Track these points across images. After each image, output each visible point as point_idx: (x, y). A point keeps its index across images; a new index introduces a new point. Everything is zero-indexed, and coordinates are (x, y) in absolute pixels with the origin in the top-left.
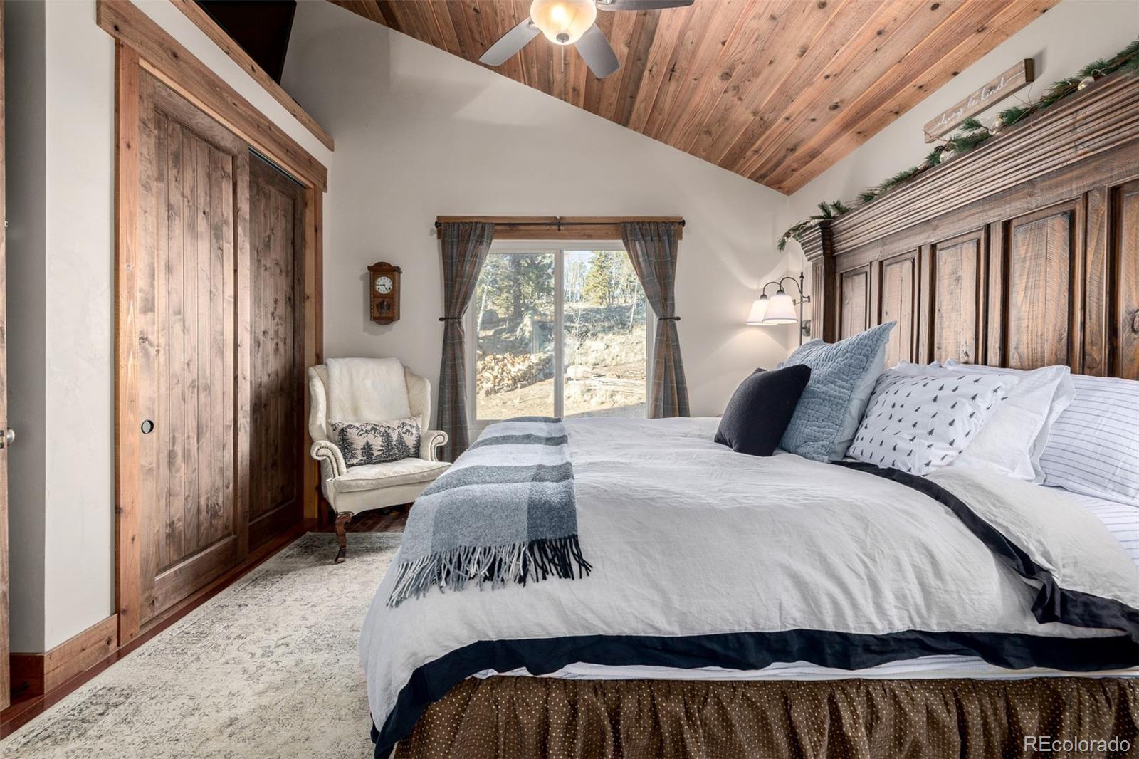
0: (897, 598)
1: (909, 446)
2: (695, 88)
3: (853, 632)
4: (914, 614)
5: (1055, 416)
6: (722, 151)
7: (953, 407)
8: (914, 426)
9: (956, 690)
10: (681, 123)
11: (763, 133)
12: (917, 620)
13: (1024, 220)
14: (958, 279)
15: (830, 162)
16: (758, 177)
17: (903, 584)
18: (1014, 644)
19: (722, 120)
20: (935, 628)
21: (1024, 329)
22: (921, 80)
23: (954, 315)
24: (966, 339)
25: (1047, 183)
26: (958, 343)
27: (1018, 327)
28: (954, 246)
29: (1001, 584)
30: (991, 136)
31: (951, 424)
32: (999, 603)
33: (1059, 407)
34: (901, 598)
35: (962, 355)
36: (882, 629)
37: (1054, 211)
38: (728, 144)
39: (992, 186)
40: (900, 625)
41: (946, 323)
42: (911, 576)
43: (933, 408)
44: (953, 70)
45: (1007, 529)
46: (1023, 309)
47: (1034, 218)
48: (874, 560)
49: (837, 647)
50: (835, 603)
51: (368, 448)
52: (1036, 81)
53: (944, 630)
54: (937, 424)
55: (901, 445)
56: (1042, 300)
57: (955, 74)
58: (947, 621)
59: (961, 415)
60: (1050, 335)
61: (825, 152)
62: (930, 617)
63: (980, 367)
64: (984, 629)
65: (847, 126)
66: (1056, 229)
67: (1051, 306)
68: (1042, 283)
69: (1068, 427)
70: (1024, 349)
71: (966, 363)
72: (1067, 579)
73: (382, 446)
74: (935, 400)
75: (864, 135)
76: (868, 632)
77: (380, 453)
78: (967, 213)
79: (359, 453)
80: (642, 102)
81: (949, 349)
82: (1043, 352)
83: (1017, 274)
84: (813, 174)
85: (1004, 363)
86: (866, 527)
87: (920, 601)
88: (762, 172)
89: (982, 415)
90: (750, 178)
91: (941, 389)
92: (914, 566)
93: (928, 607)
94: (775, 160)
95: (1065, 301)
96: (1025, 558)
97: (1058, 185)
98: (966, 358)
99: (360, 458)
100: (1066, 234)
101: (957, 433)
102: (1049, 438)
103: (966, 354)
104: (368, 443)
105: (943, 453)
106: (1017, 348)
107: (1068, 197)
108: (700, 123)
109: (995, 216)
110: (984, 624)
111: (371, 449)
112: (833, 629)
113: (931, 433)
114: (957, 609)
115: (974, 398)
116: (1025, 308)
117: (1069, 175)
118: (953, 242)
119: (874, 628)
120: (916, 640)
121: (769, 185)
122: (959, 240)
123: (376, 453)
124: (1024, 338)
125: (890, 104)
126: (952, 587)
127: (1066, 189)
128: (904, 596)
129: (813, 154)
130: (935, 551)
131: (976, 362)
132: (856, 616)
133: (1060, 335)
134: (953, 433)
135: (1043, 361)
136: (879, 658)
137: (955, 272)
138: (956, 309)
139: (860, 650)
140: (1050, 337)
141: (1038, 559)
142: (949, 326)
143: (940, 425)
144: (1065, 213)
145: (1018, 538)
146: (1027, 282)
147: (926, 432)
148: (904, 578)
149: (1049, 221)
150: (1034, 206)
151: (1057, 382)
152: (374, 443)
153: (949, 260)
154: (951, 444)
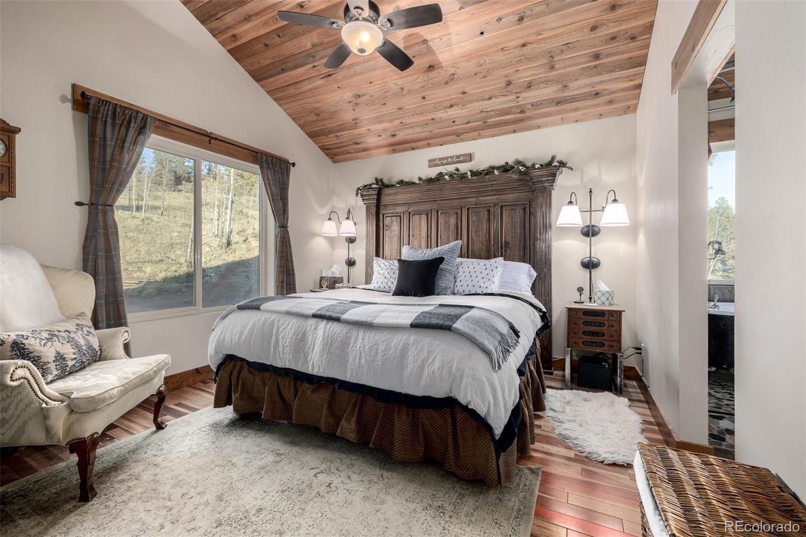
2: (334, 91)
6: (316, 127)
7: (492, 271)
10: (304, 101)
11: (350, 130)
15: (370, 156)
16: (324, 149)
19: (334, 113)
22: (430, 141)
28: (447, 212)
37: (484, 208)
38: (324, 125)
39: (464, 194)
51: (60, 358)
57: (441, 145)
61: (372, 151)
65: (391, 145)
67: (484, 238)
68: (481, 231)
70: (475, 252)
73: (74, 353)
75: (394, 151)
77: (74, 362)
78: (453, 201)
79: (52, 366)
80: (288, 76)
82: (481, 253)
84: (357, 158)
88: (330, 147)
90: (319, 147)
94: (344, 144)
95: (488, 237)
99: (55, 372)
100: (488, 216)
104: (58, 353)
108: (317, 108)
111: (64, 359)
121: (327, 154)
122: (449, 210)
123: (70, 363)
125: (412, 145)
129: (365, 150)
137: (447, 222)
144: (487, 210)
152: (66, 351)
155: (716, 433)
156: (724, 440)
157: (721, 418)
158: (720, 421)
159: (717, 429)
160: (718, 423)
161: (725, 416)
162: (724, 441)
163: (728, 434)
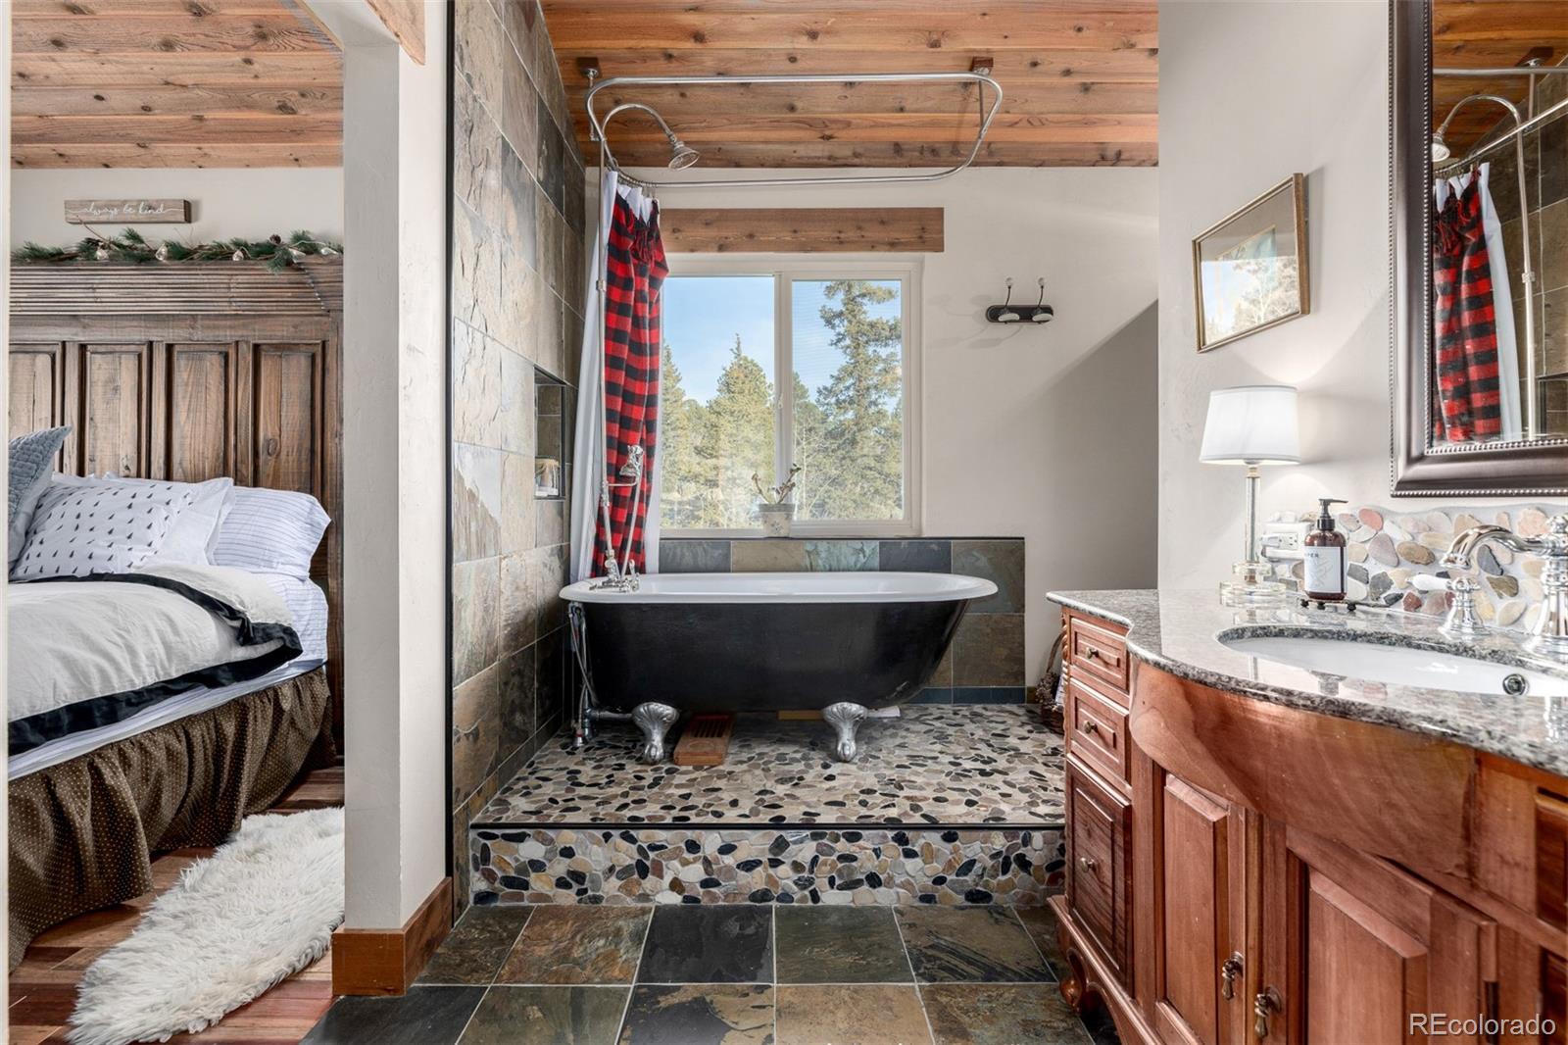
0: (147, 657)
1: (110, 552)
3: (118, 692)
4: (159, 668)
5: (223, 518)
7: (149, 512)
8: (110, 532)
9: (183, 726)
12: (161, 673)
13: (186, 348)
14: (116, 389)
17: (152, 645)
18: (224, 671)
20: (175, 675)
21: (187, 447)
22: (61, 148)
23: (111, 427)
24: (127, 450)
25: (207, 322)
26: (116, 456)
27: (182, 445)
28: (111, 353)
29: (217, 628)
30: (155, 258)
31: (149, 527)
32: (216, 642)
33: (225, 512)
34: (151, 656)
35: (122, 469)
36: (139, 685)
37: (212, 348)
39: (156, 306)
40: (150, 680)
41: (101, 433)
42: (157, 639)
43: (130, 514)
44: (105, 162)
45: (215, 593)
46: (186, 428)
47: (196, 350)
48: (128, 632)
49: (104, 708)
50: (102, 671)
52: (194, 225)
53: (180, 674)
54: (133, 528)
55: (97, 552)
56: (202, 423)
57: (107, 166)
58: (183, 666)
59: (157, 518)
60: (209, 453)
62: (170, 666)
63: (143, 480)
64: (207, 665)
66: (213, 364)
67: (211, 428)
68: (203, 408)
69: (233, 526)
70: (187, 465)
71: (127, 476)
72: (255, 616)
74: (130, 507)
76: (129, 689)
78: (127, 323)
81: (106, 462)
82: (204, 468)
83: (180, 396)
85: (168, 477)
86: (115, 608)
87: (164, 657)
89: (174, 518)
91: (134, 497)
92: (158, 630)
93: (169, 659)
95: (221, 426)
96: (230, 609)
97: (215, 327)
98: (127, 472)
100: (222, 370)
101: (153, 535)
102: (220, 536)
103: (127, 468)
105: (141, 555)
106: (181, 463)
107: (223, 340)
109: (161, 335)
110: (208, 661)
112: (99, 695)
113: (129, 537)
114: (191, 654)
115: (168, 503)
116: (188, 428)
117: (224, 323)
118: (110, 348)
119: (133, 684)
120: (162, 688)
122: (117, 348)
124: (187, 455)
126: (186, 638)
127: (222, 333)
128: (153, 655)
130: (172, 616)
131: (139, 476)
132: (120, 677)
133: (218, 455)
134: (151, 535)
135: (204, 475)
136: (136, 709)
137: (112, 380)
138: (114, 419)
139: (124, 704)
140: (210, 455)
141: (238, 607)
142: (105, 438)
143: (137, 528)
144: (220, 353)
145: (224, 597)
146: (190, 405)
147: (124, 537)
148: (152, 640)
149: (209, 356)
150: (196, 338)
151: (225, 491)
153: (104, 366)
154: (150, 545)
155: (513, 874)
156: (525, 886)
157: (520, 838)
158: (521, 846)
159: (514, 864)
160: (517, 851)
161: (528, 831)
162: (527, 889)
163: (534, 871)
